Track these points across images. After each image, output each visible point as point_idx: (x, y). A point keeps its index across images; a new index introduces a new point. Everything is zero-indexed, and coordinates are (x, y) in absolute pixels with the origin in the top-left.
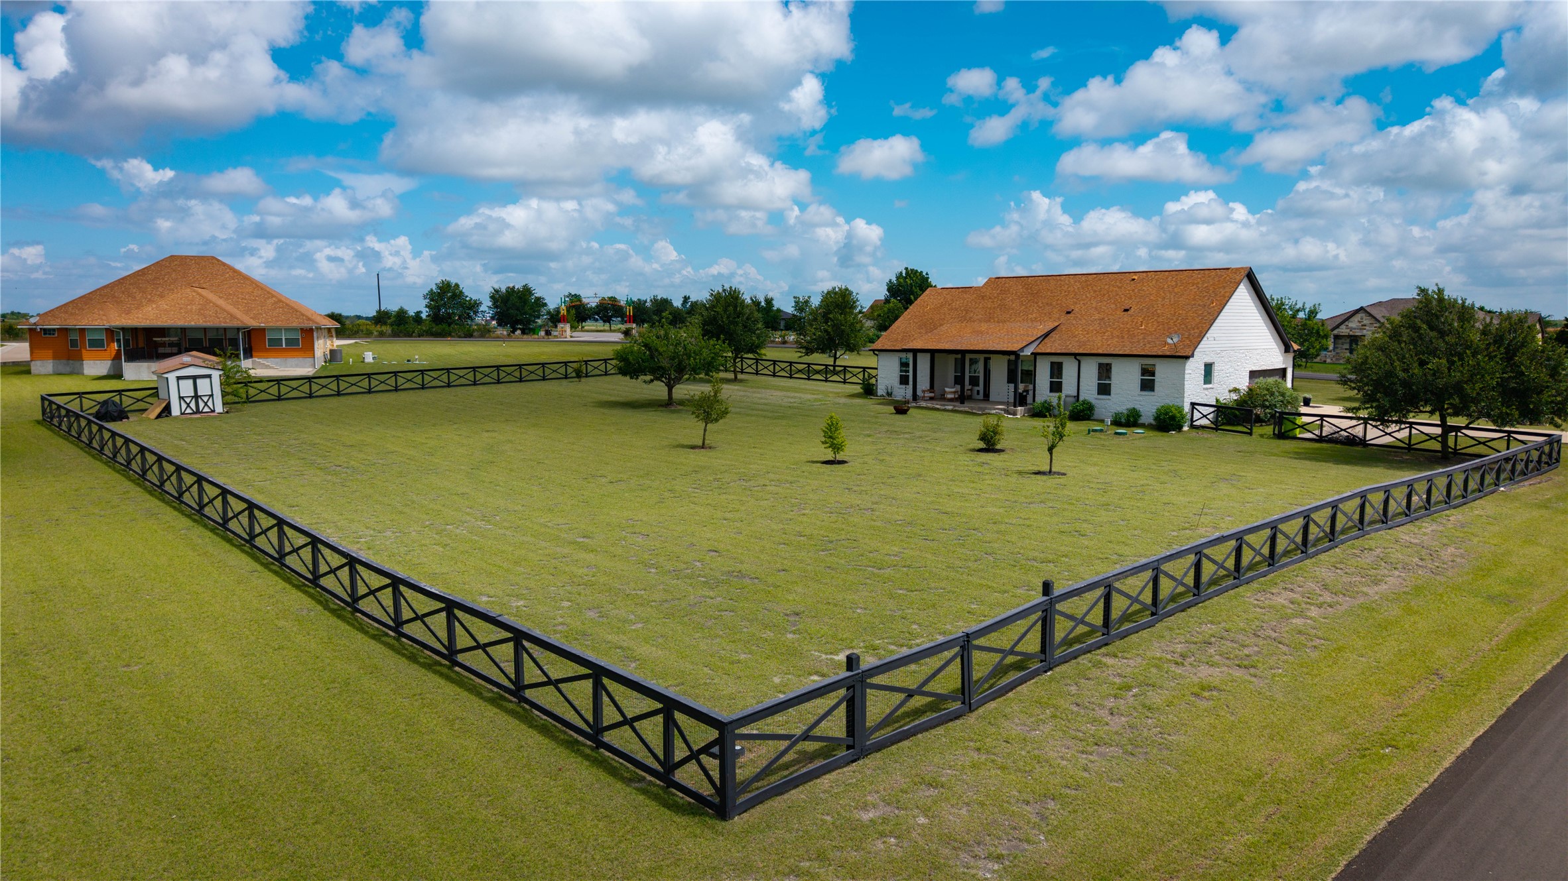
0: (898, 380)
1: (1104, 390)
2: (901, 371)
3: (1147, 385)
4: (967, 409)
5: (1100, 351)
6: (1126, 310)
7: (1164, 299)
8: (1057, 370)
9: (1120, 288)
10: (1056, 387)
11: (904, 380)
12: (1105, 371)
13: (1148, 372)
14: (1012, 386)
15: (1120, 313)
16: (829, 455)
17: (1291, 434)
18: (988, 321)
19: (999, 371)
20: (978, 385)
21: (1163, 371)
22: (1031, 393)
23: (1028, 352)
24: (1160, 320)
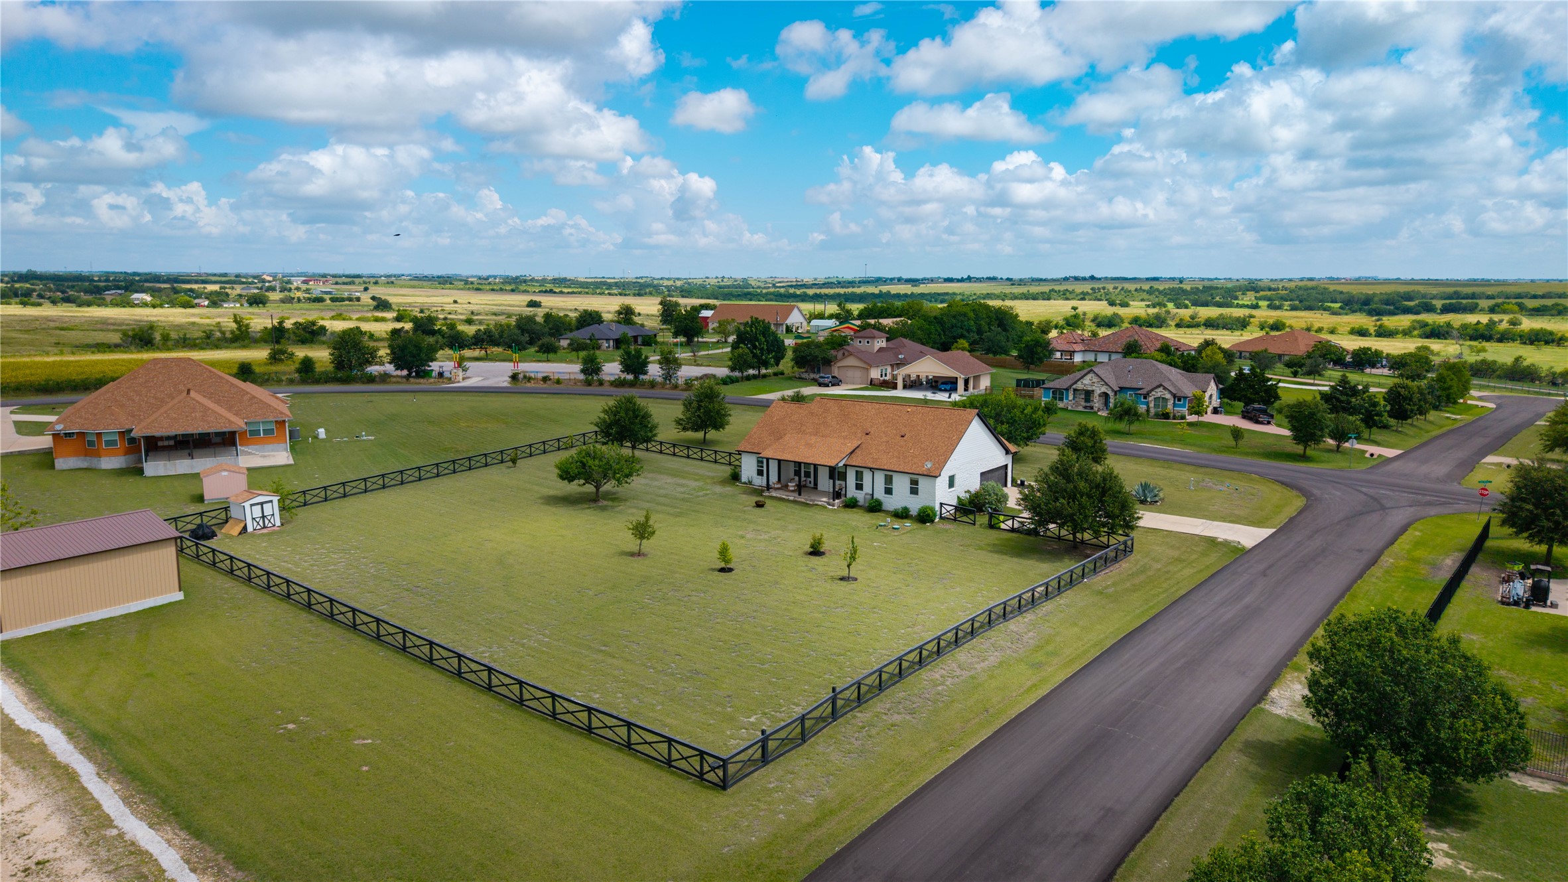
0: (756, 472)
1: (889, 491)
2: (758, 466)
3: (914, 491)
4: (803, 500)
5: (886, 468)
6: (902, 436)
7: (926, 429)
8: (859, 476)
9: (899, 417)
10: (859, 487)
11: (760, 473)
12: (889, 480)
13: (914, 482)
14: (832, 481)
15: (898, 438)
16: (723, 565)
17: (997, 526)
18: (816, 434)
19: (823, 476)
20: (810, 477)
21: (923, 483)
22: (844, 490)
23: (841, 464)
24: (922, 446)
